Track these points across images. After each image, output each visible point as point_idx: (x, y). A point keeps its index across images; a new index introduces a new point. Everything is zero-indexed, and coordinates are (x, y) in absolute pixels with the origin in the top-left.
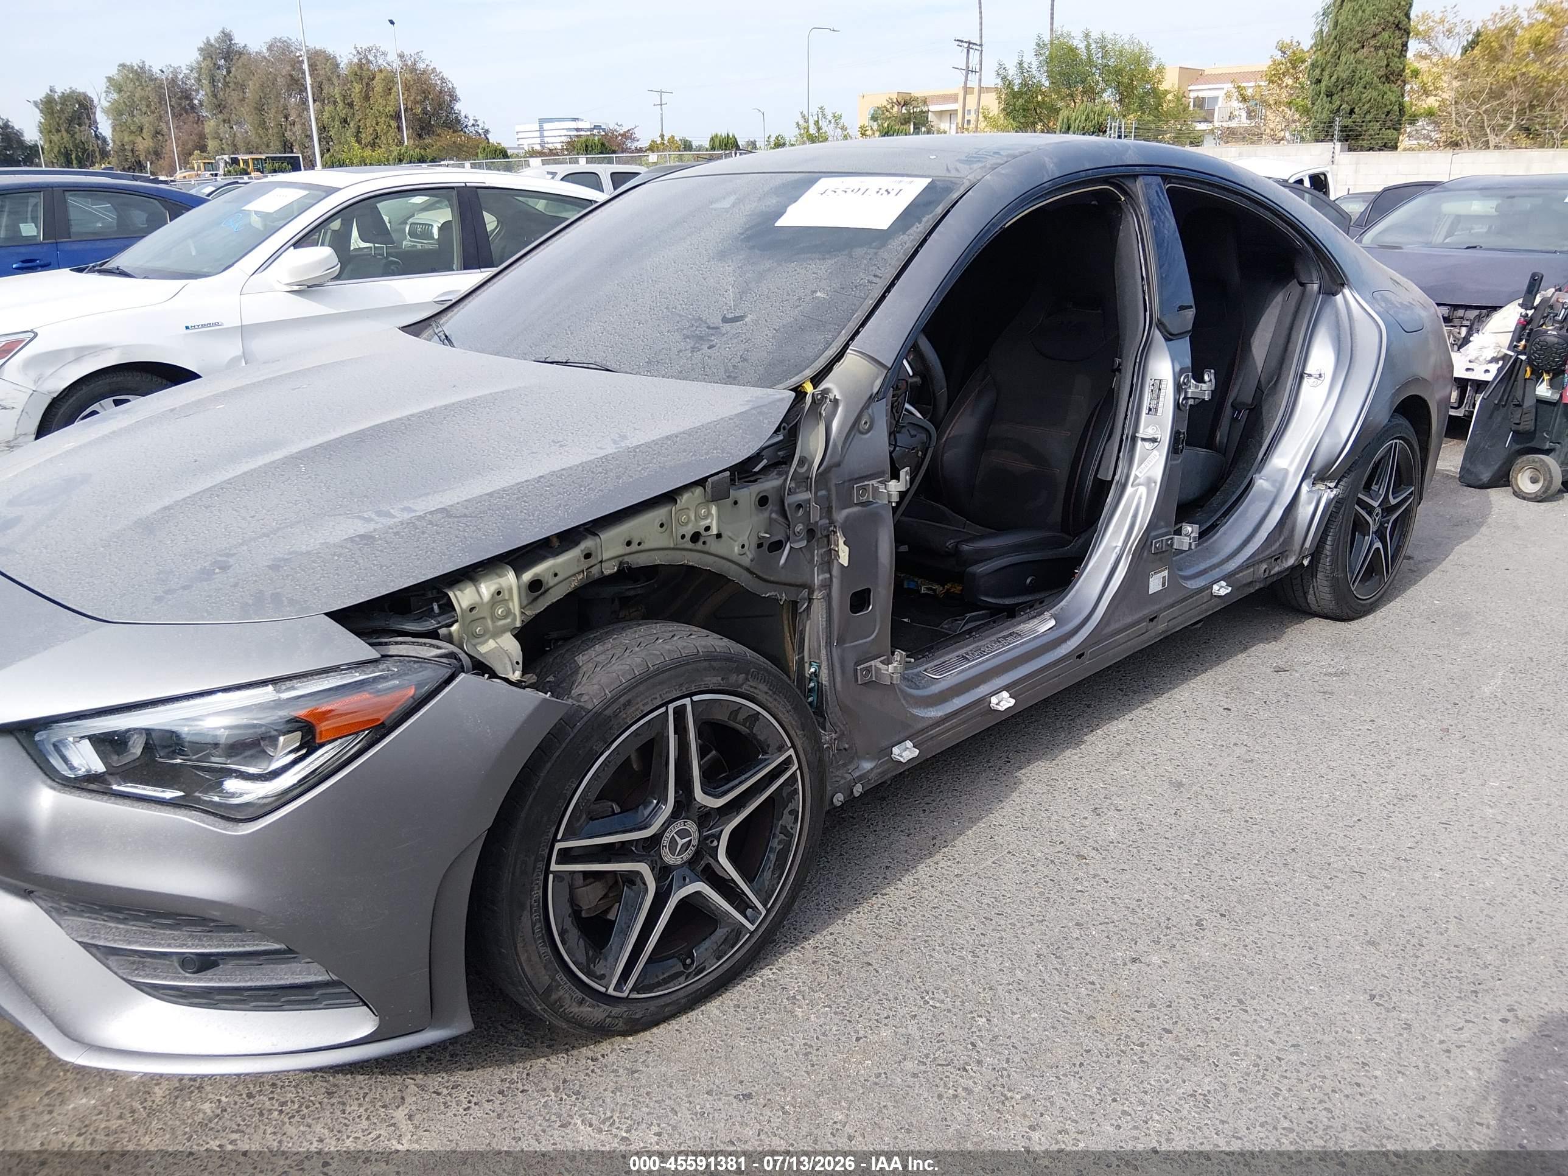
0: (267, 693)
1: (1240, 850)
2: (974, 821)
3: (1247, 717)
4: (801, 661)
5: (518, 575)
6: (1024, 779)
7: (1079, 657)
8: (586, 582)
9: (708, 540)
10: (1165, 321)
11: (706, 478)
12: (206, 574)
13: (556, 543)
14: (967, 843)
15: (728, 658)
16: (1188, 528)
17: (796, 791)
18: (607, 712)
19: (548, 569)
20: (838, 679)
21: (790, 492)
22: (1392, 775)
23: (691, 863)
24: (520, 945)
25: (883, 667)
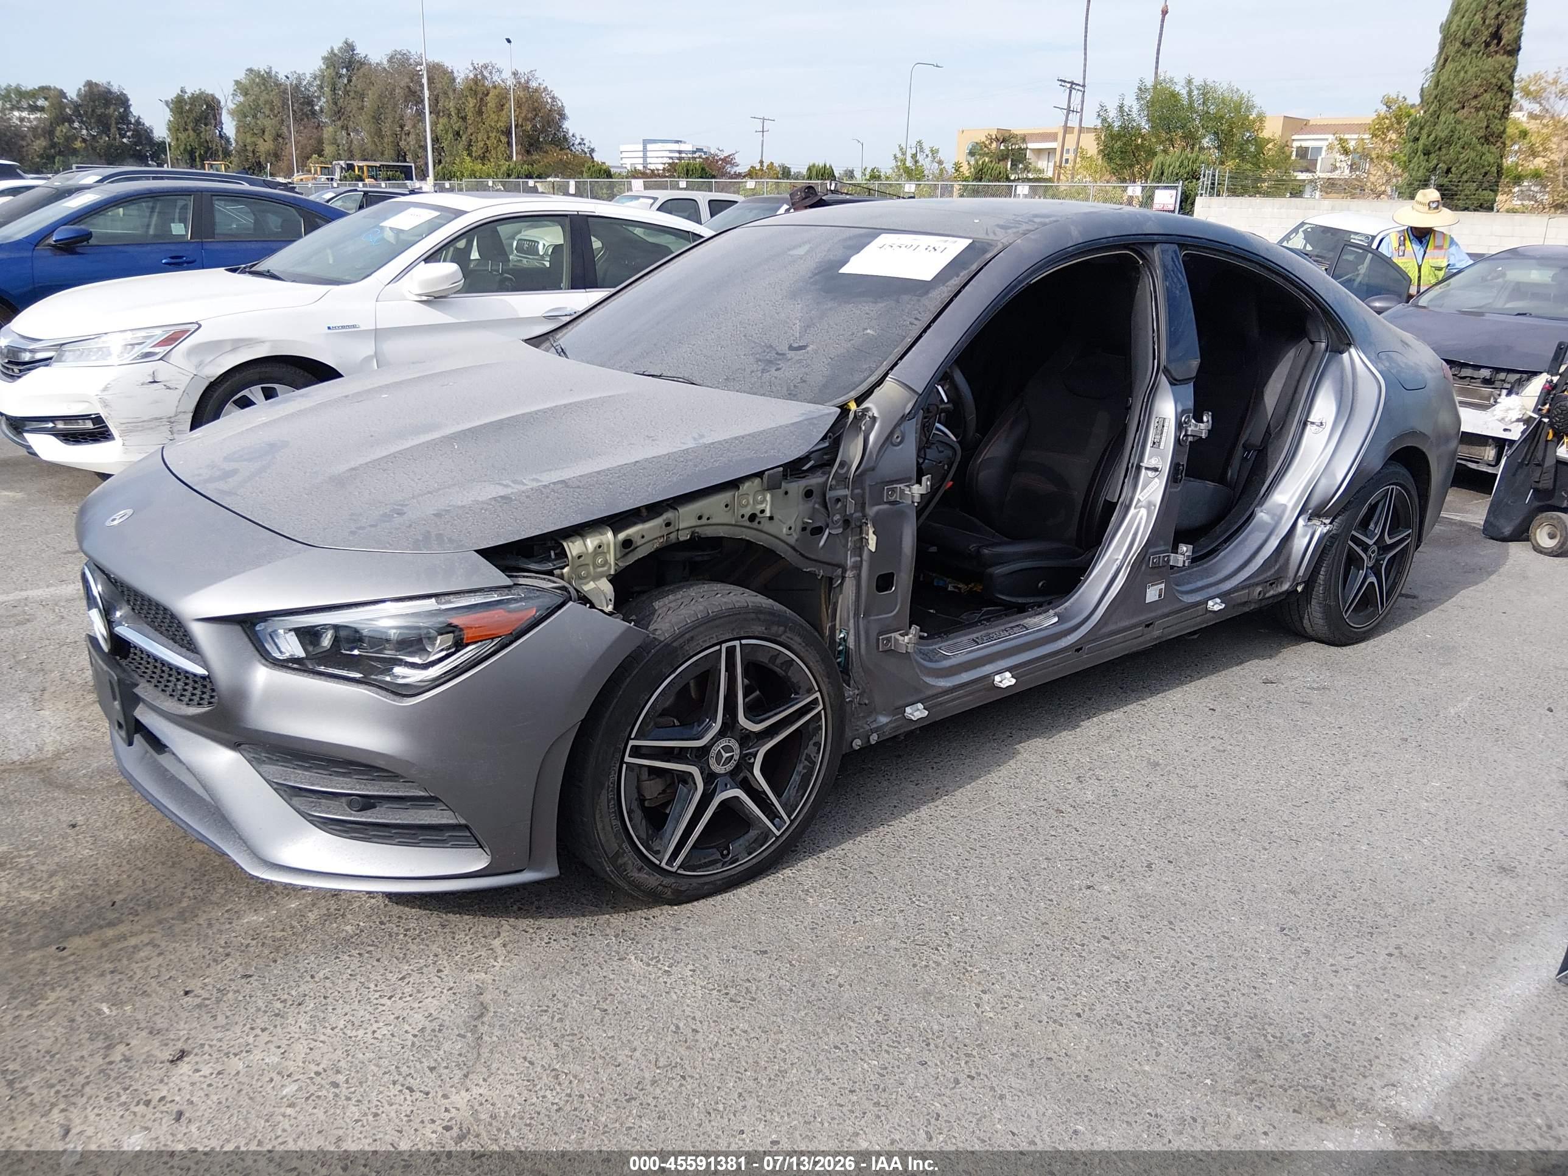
0: (431, 604)
1: (1197, 817)
2: (973, 779)
3: (1228, 717)
4: (833, 629)
5: (615, 534)
6: (1022, 750)
7: (1078, 650)
8: (665, 544)
9: (762, 521)
10: (1171, 368)
11: (763, 472)
12: (387, 517)
13: (644, 513)
14: (964, 794)
15: (772, 613)
16: (1183, 548)
17: (820, 727)
18: (674, 644)
19: (638, 532)
20: (863, 645)
21: (831, 488)
22: (1346, 770)
23: (733, 774)
24: (597, 817)
25: (901, 638)
